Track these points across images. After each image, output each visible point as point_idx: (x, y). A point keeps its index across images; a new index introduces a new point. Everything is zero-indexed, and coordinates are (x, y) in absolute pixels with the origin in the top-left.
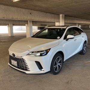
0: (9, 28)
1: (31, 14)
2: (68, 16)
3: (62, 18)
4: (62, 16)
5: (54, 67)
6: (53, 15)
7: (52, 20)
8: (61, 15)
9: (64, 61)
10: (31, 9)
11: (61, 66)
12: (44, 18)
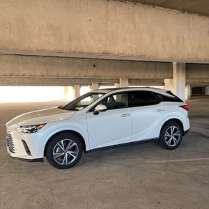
3: (177, 69)
4: (178, 65)
8: (175, 64)
9: (87, 149)
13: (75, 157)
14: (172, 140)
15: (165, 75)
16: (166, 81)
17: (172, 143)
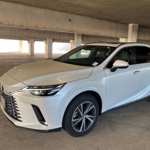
0: (47, 45)
1: (70, 20)
2: (146, 27)
3: (133, 30)
4: (133, 27)
5: (73, 120)
6: (114, 25)
7: (113, 34)
8: (131, 25)
9: (103, 111)
10: (72, 13)
11: (92, 121)
12: (96, 29)
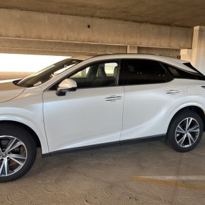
3: (199, 36)
8: (197, 28)
13: (22, 165)
14: (187, 138)
15: (182, 44)
16: (183, 52)
17: (186, 141)
